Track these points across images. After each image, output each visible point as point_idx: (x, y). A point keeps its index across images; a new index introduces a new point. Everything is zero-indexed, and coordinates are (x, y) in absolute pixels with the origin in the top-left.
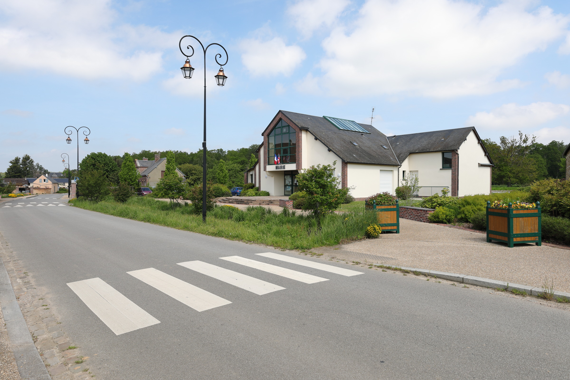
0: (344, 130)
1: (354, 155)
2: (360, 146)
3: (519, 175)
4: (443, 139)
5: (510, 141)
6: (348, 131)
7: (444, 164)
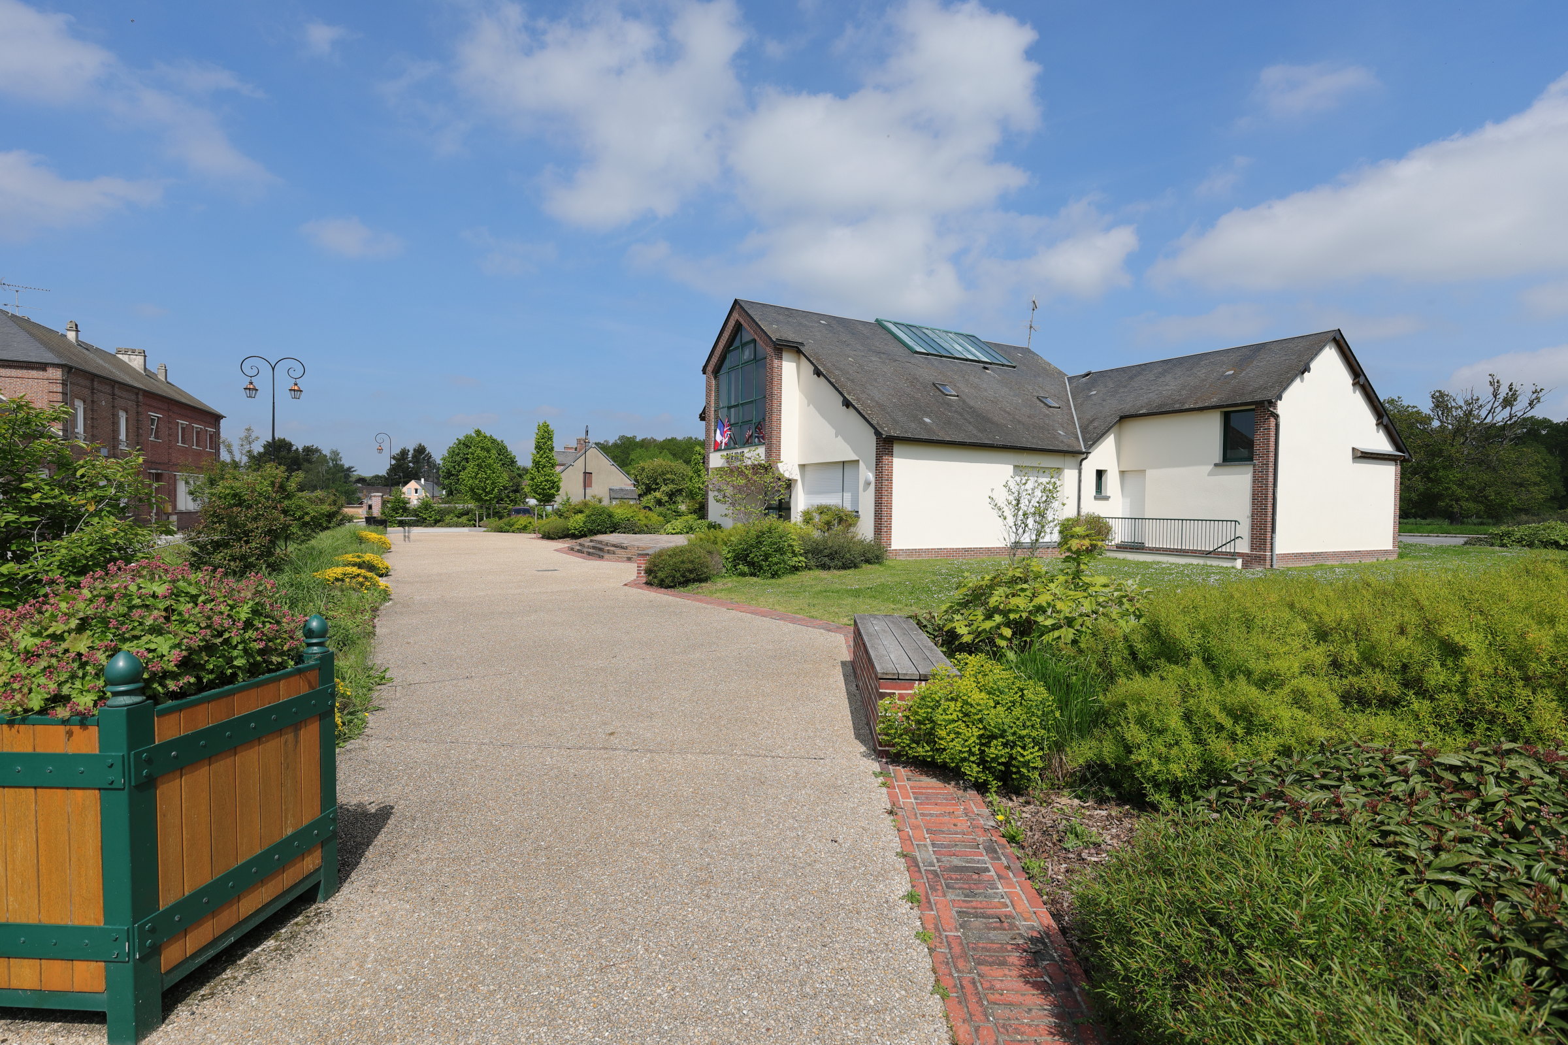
0: (928, 354)
1: (927, 420)
2: (964, 397)
3: (1487, 492)
4: (1231, 372)
5: (1462, 404)
6: (941, 356)
7: (1228, 451)
